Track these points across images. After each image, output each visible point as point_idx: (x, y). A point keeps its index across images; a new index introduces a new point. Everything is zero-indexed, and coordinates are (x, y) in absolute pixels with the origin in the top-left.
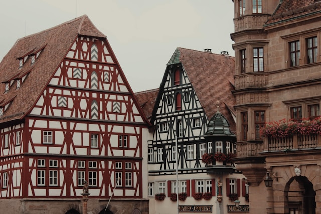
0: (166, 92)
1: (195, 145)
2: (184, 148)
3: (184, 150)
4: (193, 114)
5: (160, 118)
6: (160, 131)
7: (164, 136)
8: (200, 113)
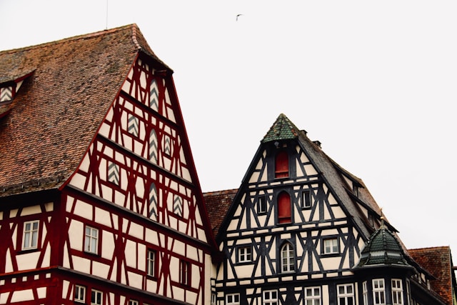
0: (253, 190)
1: (325, 288)
2: (298, 292)
3: (297, 296)
4: (320, 229)
5: (235, 239)
6: (234, 262)
7: (244, 272)
8: (339, 228)
